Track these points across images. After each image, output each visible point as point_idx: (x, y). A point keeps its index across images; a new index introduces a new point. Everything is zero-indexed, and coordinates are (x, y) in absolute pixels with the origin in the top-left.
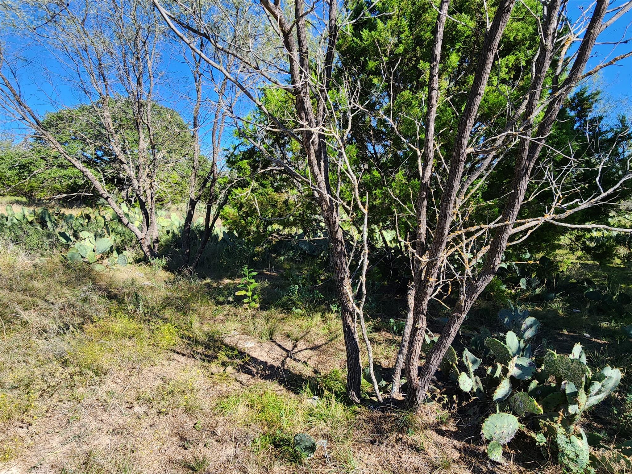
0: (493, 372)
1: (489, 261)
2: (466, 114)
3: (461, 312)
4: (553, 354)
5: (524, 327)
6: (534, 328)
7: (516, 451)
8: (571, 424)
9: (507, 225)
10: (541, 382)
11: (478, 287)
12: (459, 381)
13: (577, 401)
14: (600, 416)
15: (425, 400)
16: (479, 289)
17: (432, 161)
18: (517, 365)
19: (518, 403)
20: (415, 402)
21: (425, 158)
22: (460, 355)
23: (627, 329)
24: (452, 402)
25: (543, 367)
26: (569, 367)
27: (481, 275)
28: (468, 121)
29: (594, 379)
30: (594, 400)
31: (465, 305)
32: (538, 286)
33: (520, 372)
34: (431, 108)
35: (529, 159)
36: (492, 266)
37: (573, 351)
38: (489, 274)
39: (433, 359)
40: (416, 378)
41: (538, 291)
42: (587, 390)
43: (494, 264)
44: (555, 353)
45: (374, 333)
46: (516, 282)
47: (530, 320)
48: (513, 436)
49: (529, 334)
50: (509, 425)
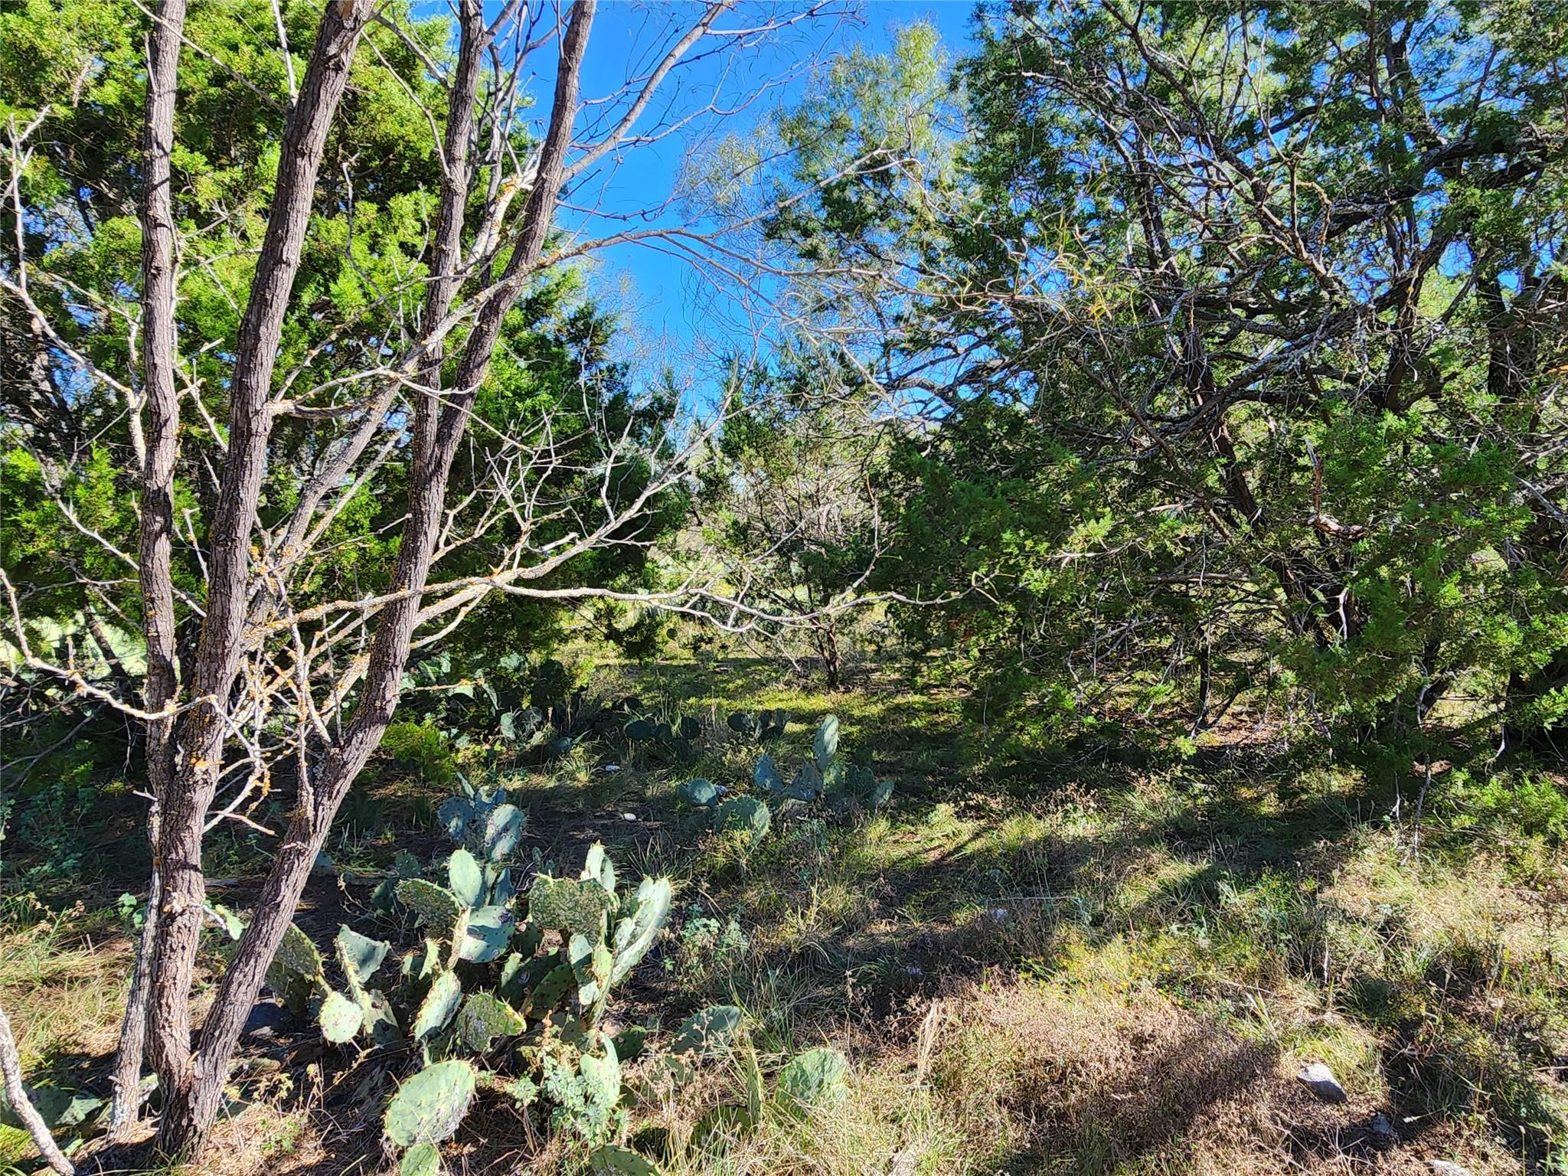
0: (418, 965)
1: (370, 692)
2: (255, 308)
3: (306, 837)
4: (546, 882)
5: (490, 832)
6: (512, 833)
7: (475, 1142)
8: (588, 1029)
9: (402, 600)
10: (528, 952)
11: (346, 763)
12: (322, 1022)
13: (593, 974)
14: (648, 985)
15: (221, 1110)
16: (349, 766)
17: (173, 428)
18: (471, 931)
19: (474, 1023)
20: (186, 1131)
21: (153, 420)
22: (328, 947)
23: (689, 789)
24: (302, 1084)
25: (530, 919)
26: (577, 902)
27: (352, 731)
28: (263, 329)
29: (621, 914)
30: (630, 957)
31: (316, 816)
32: (539, 726)
33: (482, 944)
34: (155, 277)
35: (442, 438)
36: (378, 704)
37: (588, 864)
38: (373, 724)
39: (234, 986)
40: (184, 1061)
41: (538, 738)
42: (610, 942)
43: (384, 698)
44: (550, 879)
45: (65, 954)
46: (493, 725)
47: (503, 814)
48: (465, 1113)
49: (502, 848)
50: (451, 1090)
